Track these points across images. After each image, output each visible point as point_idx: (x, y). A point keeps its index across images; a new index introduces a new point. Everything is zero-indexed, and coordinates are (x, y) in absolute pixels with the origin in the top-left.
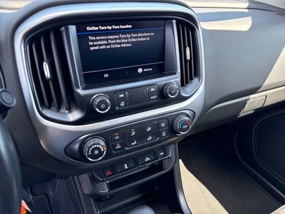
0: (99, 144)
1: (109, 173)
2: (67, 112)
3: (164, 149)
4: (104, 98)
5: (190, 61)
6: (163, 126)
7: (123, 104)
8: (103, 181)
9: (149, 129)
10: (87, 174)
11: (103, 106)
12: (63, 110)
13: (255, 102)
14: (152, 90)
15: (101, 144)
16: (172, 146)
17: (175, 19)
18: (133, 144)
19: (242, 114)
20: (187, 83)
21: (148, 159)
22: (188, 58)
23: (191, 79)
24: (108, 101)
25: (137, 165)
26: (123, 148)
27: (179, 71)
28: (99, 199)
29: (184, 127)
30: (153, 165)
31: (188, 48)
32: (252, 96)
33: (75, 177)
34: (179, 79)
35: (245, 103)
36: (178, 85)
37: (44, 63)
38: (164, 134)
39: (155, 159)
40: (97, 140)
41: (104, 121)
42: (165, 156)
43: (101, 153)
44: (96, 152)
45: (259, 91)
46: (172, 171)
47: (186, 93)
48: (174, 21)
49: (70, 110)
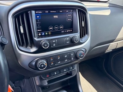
0: (44, 62)
1: (48, 76)
2: (30, 48)
3: (73, 66)
4: (46, 42)
5: (84, 27)
6: (72, 55)
7: (54, 45)
8: (45, 80)
9: (66, 56)
10: (38, 76)
11: (46, 45)
12: (29, 47)
13: (112, 46)
14: (67, 39)
15: (45, 62)
16: (76, 65)
17: (77, 9)
18: (59, 63)
19: (107, 52)
20: (83, 37)
21: (65, 70)
22: (83, 26)
23: (84, 35)
24: (48, 43)
25: (60, 72)
26: (54, 64)
27: (79, 31)
28: (43, 88)
29: (81, 56)
30: (68, 73)
31: (83, 21)
32: (111, 44)
33: (33, 78)
34: (79, 35)
35: (108, 46)
36: (79, 37)
37: (21, 27)
38: (72, 59)
39: (69, 70)
40: (43, 61)
41: (46, 52)
42: (73, 69)
43: (44, 66)
44: (43, 66)
45: (114, 41)
46: (76, 76)
47: (82, 41)
48: (77, 10)
49: (31, 47)
